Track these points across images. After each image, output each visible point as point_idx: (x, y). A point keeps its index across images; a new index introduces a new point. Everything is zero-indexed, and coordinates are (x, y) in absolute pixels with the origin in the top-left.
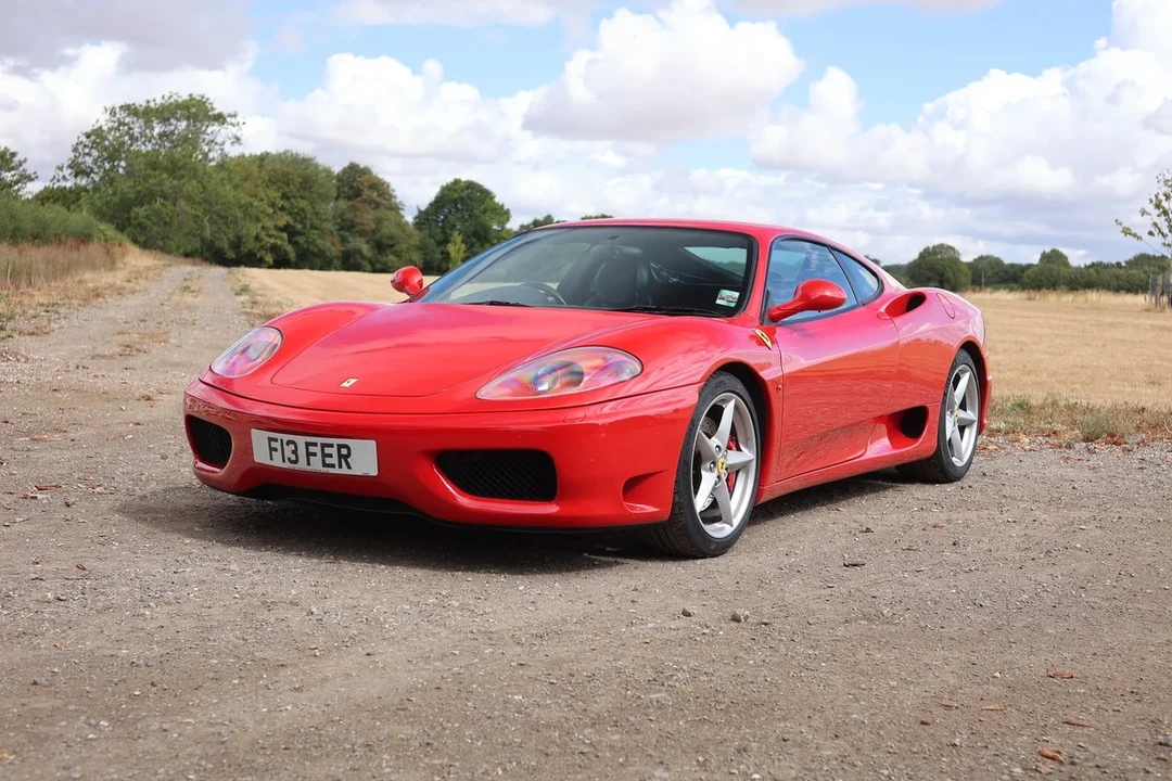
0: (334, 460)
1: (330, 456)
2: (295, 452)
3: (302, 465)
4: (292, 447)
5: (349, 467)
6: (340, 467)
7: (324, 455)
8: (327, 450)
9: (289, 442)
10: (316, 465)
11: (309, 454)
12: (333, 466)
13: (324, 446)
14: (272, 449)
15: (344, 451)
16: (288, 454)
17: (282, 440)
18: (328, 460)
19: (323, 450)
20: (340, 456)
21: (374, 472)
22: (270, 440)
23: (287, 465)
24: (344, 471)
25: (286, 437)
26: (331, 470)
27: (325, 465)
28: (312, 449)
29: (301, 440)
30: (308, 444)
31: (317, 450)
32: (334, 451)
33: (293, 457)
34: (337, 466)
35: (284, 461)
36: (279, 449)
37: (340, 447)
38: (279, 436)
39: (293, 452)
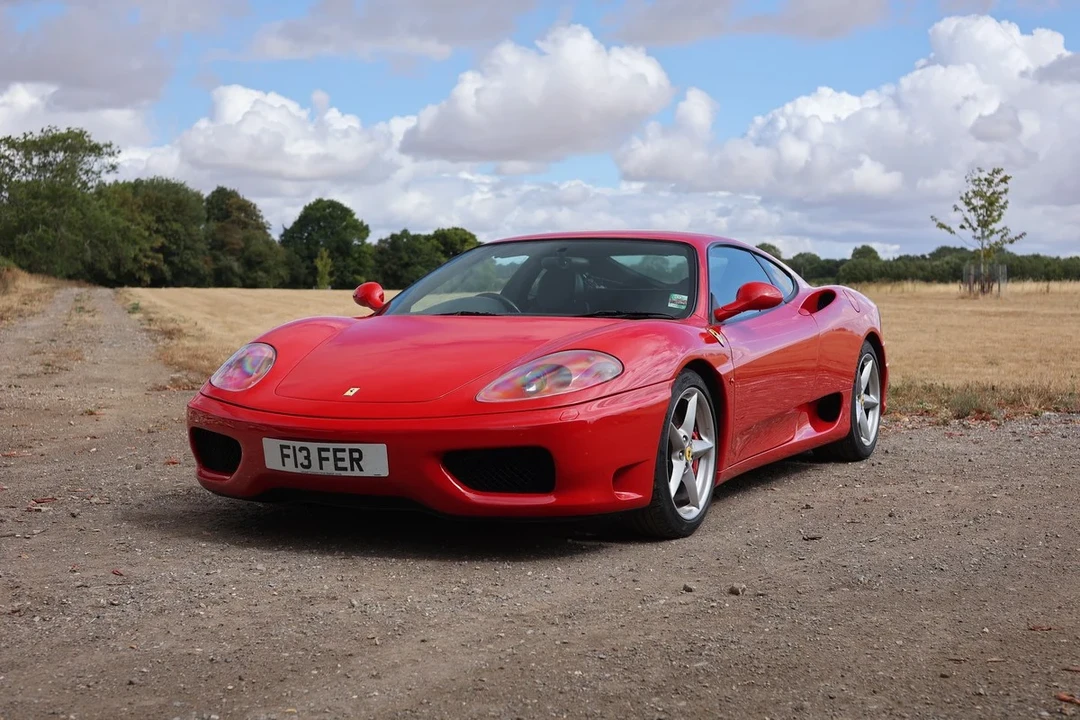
0: (347, 464)
1: (343, 460)
2: (307, 458)
3: (315, 469)
4: (305, 453)
5: (361, 470)
6: (352, 469)
7: (337, 460)
8: (339, 455)
9: (301, 449)
10: (329, 468)
11: (321, 459)
12: (345, 469)
13: (336, 451)
14: (284, 456)
15: (356, 455)
16: (301, 456)
17: (294, 447)
18: (340, 464)
19: (335, 455)
20: (352, 460)
21: (384, 472)
22: (282, 447)
23: (300, 470)
24: (357, 473)
25: (298, 444)
26: (343, 473)
27: (337, 468)
28: (324, 454)
29: (313, 447)
30: (320, 450)
31: (330, 455)
32: (346, 455)
33: (306, 463)
34: (349, 469)
35: (296, 466)
36: (292, 456)
37: (352, 451)
38: (291, 443)
39: (306, 458)
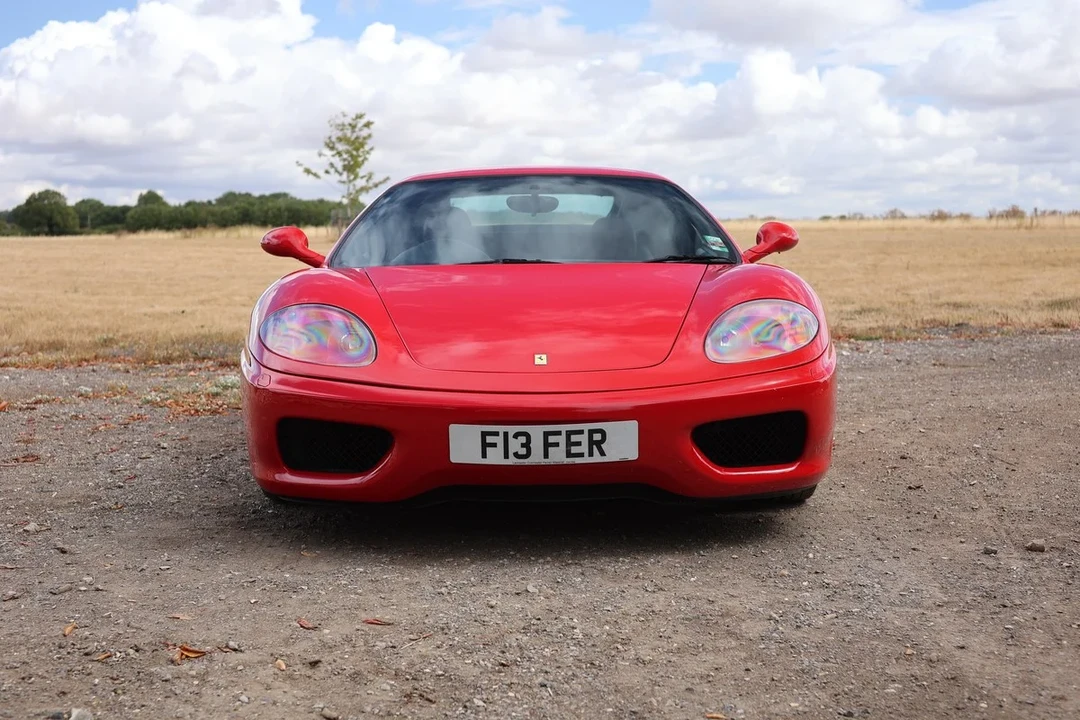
0: (584, 448)
1: (579, 444)
2: (527, 445)
3: (536, 458)
4: (523, 439)
5: (602, 453)
6: (591, 454)
7: (569, 444)
8: (574, 438)
9: (516, 436)
10: (558, 456)
11: (547, 445)
12: (581, 455)
13: (569, 434)
14: (485, 445)
15: (597, 437)
16: (515, 445)
17: (506, 434)
18: (574, 450)
19: (568, 439)
20: (591, 442)
21: (632, 454)
22: (485, 434)
23: (512, 461)
24: (597, 458)
25: (512, 429)
26: (578, 460)
27: (569, 454)
28: (552, 439)
29: (537, 432)
30: (546, 434)
31: (562, 439)
32: (584, 439)
33: (523, 451)
34: (586, 454)
35: (506, 456)
36: (501, 445)
37: (591, 432)
38: (501, 429)
39: (523, 445)
